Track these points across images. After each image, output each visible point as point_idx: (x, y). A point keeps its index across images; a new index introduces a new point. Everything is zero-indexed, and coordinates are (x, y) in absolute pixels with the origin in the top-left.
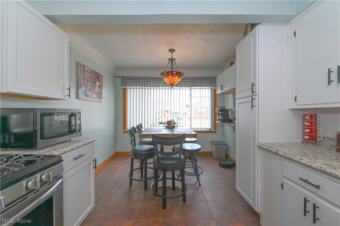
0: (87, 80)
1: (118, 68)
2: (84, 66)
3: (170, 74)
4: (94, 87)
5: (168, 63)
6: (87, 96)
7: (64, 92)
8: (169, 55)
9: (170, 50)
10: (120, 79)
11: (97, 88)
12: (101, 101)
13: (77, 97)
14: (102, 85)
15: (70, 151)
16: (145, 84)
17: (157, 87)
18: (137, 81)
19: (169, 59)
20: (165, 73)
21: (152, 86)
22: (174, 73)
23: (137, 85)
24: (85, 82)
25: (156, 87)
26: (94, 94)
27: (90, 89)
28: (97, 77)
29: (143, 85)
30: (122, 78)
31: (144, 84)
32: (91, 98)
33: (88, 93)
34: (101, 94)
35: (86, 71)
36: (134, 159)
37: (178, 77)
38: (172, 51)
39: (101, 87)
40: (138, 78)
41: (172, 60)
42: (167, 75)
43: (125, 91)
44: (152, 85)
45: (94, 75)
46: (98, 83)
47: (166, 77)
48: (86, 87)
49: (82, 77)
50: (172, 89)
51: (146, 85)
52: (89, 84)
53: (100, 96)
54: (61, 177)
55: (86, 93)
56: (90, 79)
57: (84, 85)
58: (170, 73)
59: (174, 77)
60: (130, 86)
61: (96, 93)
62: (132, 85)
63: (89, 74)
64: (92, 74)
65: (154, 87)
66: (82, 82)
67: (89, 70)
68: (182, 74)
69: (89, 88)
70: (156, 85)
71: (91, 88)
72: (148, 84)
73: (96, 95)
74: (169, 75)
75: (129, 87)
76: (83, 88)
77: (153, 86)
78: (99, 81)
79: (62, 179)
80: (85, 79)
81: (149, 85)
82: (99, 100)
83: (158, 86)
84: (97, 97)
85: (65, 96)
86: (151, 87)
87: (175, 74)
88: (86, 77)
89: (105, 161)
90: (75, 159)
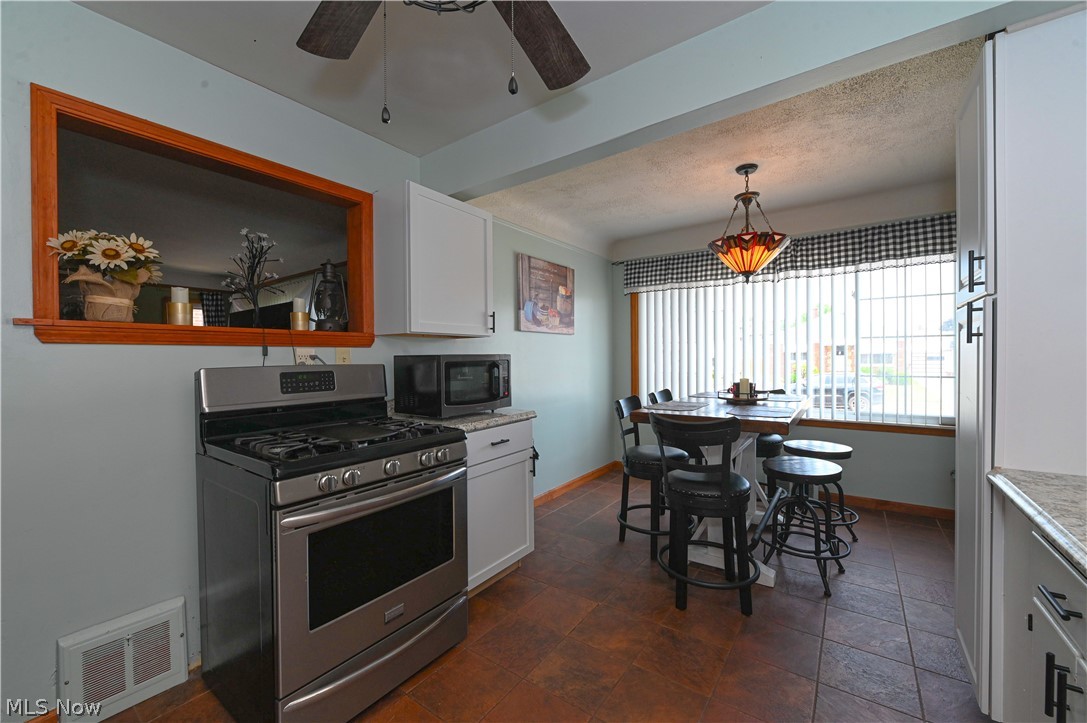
0: (538, 288)
1: (615, 243)
2: (529, 257)
3: (733, 245)
4: (553, 301)
5: (735, 209)
6: (537, 322)
7: (486, 324)
8: (738, 184)
9: (739, 170)
10: (622, 268)
11: (559, 300)
12: (571, 331)
13: (518, 328)
14: (573, 291)
15: (484, 429)
16: (689, 275)
17: (727, 278)
18: (665, 270)
19: (736, 198)
20: (719, 243)
21: (709, 278)
22: (747, 238)
23: (665, 280)
24: (533, 293)
25: (722, 278)
26: (554, 316)
27: (543, 308)
28: (561, 274)
29: (682, 278)
30: (627, 265)
31: (684, 275)
32: (547, 326)
33: (539, 316)
34: (572, 313)
35: (535, 268)
36: (631, 478)
37: (763, 248)
38: (746, 169)
39: (570, 298)
40: (670, 259)
41: (746, 198)
42: (725, 248)
43: (634, 299)
44: (711, 275)
45: (554, 273)
46: (562, 290)
47: (723, 253)
48: (536, 304)
49: (526, 284)
50: (776, 280)
51: (691, 277)
52: (541, 296)
53: (567, 320)
54: (464, 464)
55: (534, 316)
56: (543, 285)
57: (530, 300)
58: (732, 241)
59: (747, 250)
60: (647, 285)
61: (559, 313)
62: (651, 281)
63: (540, 273)
64: (549, 272)
65: (717, 279)
66: (526, 295)
67: (541, 264)
68: (777, 238)
69: (540, 305)
70: (722, 274)
71: (547, 305)
72: (699, 274)
73: (558, 319)
74: (731, 247)
75: (644, 289)
76: (529, 307)
77: (714, 277)
78: (565, 285)
79: (466, 466)
80: (533, 285)
81: (701, 276)
82: (565, 330)
83: (730, 276)
84: (561, 322)
85: (487, 329)
86: (706, 280)
87: (749, 240)
88: (533, 281)
89: (583, 478)
90: (493, 444)
